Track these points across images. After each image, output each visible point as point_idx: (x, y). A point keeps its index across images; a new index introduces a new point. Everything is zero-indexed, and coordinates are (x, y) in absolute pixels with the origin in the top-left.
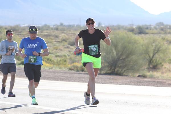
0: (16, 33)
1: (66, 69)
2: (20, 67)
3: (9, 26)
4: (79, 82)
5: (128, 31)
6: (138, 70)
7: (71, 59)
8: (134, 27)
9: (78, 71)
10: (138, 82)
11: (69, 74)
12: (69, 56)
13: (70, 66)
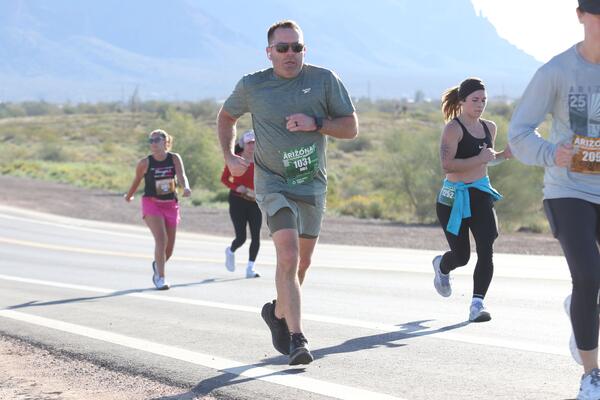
0: (204, 120)
1: (333, 212)
2: (216, 208)
3: (185, 102)
4: (366, 245)
5: (492, 114)
6: (520, 215)
7: (345, 186)
8: (509, 103)
9: (363, 217)
10: (519, 244)
11: (340, 226)
12: (340, 178)
13: (343, 204)
